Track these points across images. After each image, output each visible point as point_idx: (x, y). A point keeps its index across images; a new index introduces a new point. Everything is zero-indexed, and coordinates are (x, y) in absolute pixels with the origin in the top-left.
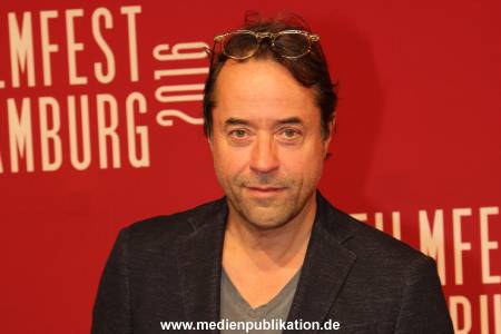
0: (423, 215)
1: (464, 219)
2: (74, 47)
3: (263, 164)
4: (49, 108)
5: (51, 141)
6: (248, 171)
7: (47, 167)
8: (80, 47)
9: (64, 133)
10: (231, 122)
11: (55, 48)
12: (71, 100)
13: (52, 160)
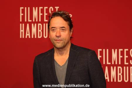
0: (113, 50)
1: (121, 51)
2: (45, 14)
3: (58, 35)
4: (40, 26)
5: (40, 32)
6: (55, 37)
7: (39, 37)
8: (47, 14)
9: (42, 31)
10: (52, 28)
11: (42, 14)
12: (44, 24)
13: (40, 36)
